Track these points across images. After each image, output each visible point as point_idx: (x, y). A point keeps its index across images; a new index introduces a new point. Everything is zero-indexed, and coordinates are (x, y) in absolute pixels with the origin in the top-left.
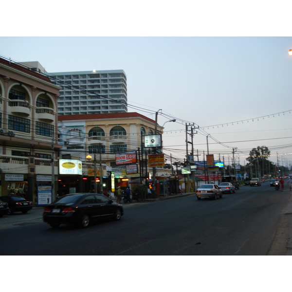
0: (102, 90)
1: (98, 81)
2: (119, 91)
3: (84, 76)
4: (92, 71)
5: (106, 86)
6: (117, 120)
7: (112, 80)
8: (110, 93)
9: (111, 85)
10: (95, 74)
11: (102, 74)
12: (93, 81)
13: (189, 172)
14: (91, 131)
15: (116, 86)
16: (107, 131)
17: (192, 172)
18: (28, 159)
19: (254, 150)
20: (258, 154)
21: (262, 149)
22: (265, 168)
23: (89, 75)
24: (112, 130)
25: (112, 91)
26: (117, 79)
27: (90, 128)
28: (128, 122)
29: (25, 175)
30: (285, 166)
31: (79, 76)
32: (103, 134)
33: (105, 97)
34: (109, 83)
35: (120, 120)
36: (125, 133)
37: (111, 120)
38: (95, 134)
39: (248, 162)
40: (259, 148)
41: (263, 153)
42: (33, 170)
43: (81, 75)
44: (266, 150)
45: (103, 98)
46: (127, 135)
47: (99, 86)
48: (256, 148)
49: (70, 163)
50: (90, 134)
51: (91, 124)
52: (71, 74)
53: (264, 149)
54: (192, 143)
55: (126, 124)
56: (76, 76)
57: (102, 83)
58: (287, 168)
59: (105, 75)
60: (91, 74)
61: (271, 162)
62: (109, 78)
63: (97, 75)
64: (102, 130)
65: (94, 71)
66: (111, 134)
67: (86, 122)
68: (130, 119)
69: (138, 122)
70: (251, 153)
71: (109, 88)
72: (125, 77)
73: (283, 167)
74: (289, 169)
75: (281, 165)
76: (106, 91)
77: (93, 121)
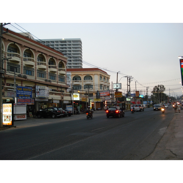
0: (68, 51)
1: (66, 45)
2: (78, 51)
3: (57, 42)
4: (62, 39)
5: (70, 48)
6: (88, 72)
7: (74, 45)
8: (72, 52)
9: (73, 48)
10: (64, 41)
11: (68, 41)
12: (62, 45)
13: (130, 100)
14: (74, 77)
15: (76, 48)
16: (82, 78)
17: (131, 100)
18: (61, 93)
19: (156, 87)
20: (158, 89)
21: (160, 86)
22: (162, 98)
23: (60, 41)
24: (85, 77)
25: (74, 51)
26: (77, 44)
27: (73, 76)
28: (93, 73)
29: (60, 100)
30: (173, 96)
31: (54, 42)
32: (80, 79)
33: (70, 54)
34: (72, 46)
35: (89, 72)
36: (92, 79)
37: (85, 72)
38: (76, 79)
39: (152, 94)
40: (159, 86)
41: (161, 89)
42: (63, 98)
43: (55, 41)
44: (163, 87)
45: (68, 55)
46: (93, 80)
47: (66, 48)
48: (157, 86)
49: (76, 95)
50: (73, 79)
51: (74, 74)
52: (50, 41)
53: (162, 86)
54: (129, 86)
55: (92, 74)
56: (53, 42)
57: (68, 46)
58: (175, 98)
59: (70, 41)
60: (61, 41)
61: (165, 94)
62: (72, 43)
63: (65, 41)
64: (80, 77)
65: (63, 39)
66: (84, 79)
67: (71, 73)
68: (94, 72)
69: (99, 73)
70: (154, 89)
71: (72, 49)
72: (81, 43)
73: (172, 97)
74: (176, 98)
75: (171, 96)
76: (70, 51)
77: (75, 72)
